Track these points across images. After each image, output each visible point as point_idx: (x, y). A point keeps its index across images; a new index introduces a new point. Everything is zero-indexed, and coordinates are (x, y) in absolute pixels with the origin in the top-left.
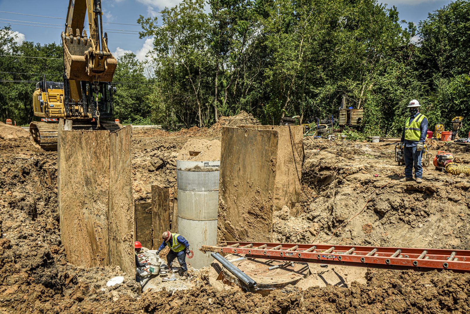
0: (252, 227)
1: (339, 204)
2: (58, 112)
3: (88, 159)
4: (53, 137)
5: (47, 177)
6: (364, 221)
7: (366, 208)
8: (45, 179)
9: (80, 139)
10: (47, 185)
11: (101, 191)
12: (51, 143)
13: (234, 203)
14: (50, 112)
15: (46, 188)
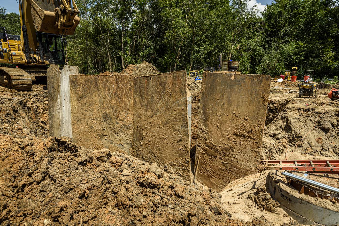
0: (238, 145)
1: (295, 125)
2: (20, 59)
3: (106, 99)
4: (23, 80)
5: (32, 113)
6: (315, 136)
7: (314, 127)
8: (30, 115)
9: (96, 82)
10: (32, 120)
11: (125, 125)
12: (21, 85)
13: (217, 127)
14: (13, 59)
15: (32, 122)
